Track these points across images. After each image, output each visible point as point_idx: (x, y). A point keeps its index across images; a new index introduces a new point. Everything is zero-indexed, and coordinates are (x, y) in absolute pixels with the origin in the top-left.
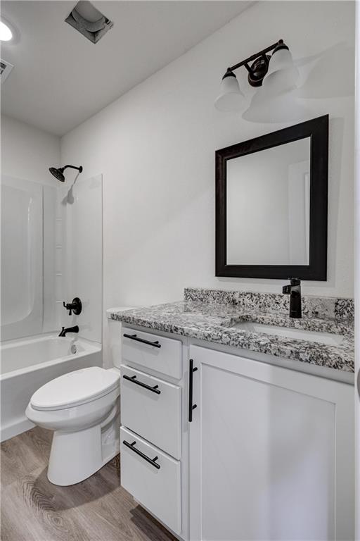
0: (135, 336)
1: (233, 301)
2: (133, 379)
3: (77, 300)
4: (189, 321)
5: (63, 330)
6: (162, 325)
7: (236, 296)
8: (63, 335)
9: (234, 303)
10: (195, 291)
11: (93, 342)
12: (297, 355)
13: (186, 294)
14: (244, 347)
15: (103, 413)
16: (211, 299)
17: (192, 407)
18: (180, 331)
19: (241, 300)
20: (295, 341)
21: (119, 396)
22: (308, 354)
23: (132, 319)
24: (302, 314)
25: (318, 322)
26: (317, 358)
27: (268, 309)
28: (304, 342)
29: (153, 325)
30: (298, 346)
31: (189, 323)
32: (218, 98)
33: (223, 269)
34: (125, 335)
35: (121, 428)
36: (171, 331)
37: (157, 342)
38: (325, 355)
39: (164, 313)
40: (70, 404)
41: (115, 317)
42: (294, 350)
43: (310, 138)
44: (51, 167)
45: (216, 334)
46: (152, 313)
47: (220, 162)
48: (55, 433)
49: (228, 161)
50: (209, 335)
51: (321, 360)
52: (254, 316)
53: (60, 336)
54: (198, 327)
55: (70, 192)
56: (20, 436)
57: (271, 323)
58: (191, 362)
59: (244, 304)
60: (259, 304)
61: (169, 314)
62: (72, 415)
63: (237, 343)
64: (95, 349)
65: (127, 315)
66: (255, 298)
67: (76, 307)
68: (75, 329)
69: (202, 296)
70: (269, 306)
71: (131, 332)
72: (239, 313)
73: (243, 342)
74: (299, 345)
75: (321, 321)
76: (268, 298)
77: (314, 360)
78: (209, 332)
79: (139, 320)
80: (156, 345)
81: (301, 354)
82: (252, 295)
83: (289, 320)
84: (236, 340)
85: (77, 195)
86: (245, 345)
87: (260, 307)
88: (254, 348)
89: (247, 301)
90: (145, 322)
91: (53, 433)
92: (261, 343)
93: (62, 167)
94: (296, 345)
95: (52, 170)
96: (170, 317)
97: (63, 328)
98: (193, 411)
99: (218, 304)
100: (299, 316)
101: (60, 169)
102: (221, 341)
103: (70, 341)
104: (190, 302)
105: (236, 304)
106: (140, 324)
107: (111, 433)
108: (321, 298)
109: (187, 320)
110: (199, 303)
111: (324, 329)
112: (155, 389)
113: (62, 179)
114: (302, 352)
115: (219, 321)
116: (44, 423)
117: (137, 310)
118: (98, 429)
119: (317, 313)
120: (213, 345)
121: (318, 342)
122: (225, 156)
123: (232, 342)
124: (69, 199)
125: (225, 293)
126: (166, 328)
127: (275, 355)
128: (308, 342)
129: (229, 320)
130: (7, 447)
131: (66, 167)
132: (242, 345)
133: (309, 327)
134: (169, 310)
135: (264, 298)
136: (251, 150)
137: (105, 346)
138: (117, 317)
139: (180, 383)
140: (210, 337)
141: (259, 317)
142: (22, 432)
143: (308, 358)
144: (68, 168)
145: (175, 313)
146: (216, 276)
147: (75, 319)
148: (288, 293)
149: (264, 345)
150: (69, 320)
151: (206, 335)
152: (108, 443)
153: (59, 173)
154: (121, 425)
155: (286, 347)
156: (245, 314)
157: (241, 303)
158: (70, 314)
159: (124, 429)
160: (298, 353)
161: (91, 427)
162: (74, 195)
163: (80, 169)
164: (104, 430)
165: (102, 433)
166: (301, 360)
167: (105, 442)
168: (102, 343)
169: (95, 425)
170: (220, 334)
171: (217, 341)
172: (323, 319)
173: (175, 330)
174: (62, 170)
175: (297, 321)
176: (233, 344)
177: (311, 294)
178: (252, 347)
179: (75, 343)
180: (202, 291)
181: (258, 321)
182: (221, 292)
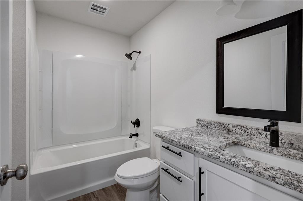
0: (168, 147)
1: (228, 129)
2: (166, 170)
3: (138, 120)
4: (199, 143)
5: (131, 135)
6: (183, 144)
7: (230, 127)
8: (131, 137)
9: (229, 131)
10: (203, 121)
11: (146, 142)
12: (274, 179)
13: (197, 122)
14: (234, 166)
15: (151, 183)
16: (213, 127)
17: (201, 194)
18: (193, 149)
19: (234, 129)
20: (273, 168)
21: (160, 175)
22: (282, 180)
23: (166, 138)
24: (280, 144)
25: (293, 152)
26: (290, 184)
27: (253, 137)
28: (279, 169)
29: (178, 143)
30: (274, 173)
31: (199, 144)
32: (218, 9)
33: (221, 109)
34: (163, 146)
35: (160, 195)
36: (188, 148)
37: (180, 153)
38: (296, 183)
39: (184, 135)
40: (134, 177)
41: (157, 135)
42: (271, 175)
43: (287, 26)
44: (125, 53)
45: (216, 155)
46: (177, 135)
47: (220, 45)
48: (127, 190)
49: (224, 44)
50: (212, 155)
51: (292, 186)
52: (243, 142)
53: (129, 138)
54: (204, 148)
55: (135, 65)
56: (112, 186)
57: (255, 148)
58: (200, 168)
59: (235, 132)
60: (246, 134)
61: (187, 136)
62: (136, 183)
63: (230, 163)
64: (147, 146)
65: (164, 135)
66: (243, 129)
67: (137, 123)
68: (137, 135)
69: (207, 125)
70: (254, 135)
71: (166, 145)
72: (232, 138)
73: (234, 163)
74: (276, 172)
75: (296, 152)
76: (253, 130)
77: (287, 185)
78: (212, 153)
79: (170, 139)
80: (179, 154)
81: (276, 179)
82: (242, 127)
83: (269, 148)
84: (229, 161)
85: (137, 66)
86: (235, 165)
87: (247, 135)
88: (242, 168)
89: (238, 130)
90: (173, 141)
91: (126, 190)
92: (247, 166)
93: (131, 53)
94: (273, 172)
95: (126, 55)
96: (188, 138)
97: (131, 134)
98: (201, 196)
99: (218, 130)
100: (277, 146)
101: (130, 54)
102: (219, 160)
103: (134, 140)
104: (200, 128)
105: (230, 131)
106: (171, 142)
107: (155, 194)
108: (296, 134)
109: (198, 141)
110: (206, 128)
111: (298, 158)
112: (179, 179)
113: (131, 58)
114: (277, 178)
115: (218, 144)
116: (122, 185)
117: (169, 132)
118: (148, 191)
119: (292, 144)
120: (214, 161)
121: (292, 171)
122: (222, 41)
123: (226, 162)
124: (134, 68)
125: (223, 124)
126: (185, 146)
127: (257, 175)
128: (283, 169)
129: (225, 144)
130: (106, 191)
131: (133, 52)
132: (233, 165)
133: (285, 155)
134: (187, 133)
135: (250, 130)
136: (240, 37)
137: (151, 146)
138: (158, 135)
139: (193, 178)
140: (212, 156)
141: (246, 143)
142: (112, 185)
143: (282, 183)
144: (134, 53)
145: (191, 136)
146: (217, 113)
147: (136, 130)
148: (269, 131)
149: (249, 168)
150: (134, 130)
151: (210, 155)
152: (153, 199)
153: (129, 56)
154: (160, 194)
155: (265, 172)
156: (236, 140)
157: (234, 131)
158: (134, 127)
159: (161, 196)
160: (274, 178)
161: (145, 190)
162: (136, 66)
163: (140, 52)
164: (151, 192)
165: (150, 193)
166: (277, 183)
167: (152, 199)
168: (150, 144)
169: (147, 189)
170: (219, 155)
171: (217, 159)
172: (297, 150)
173: (191, 148)
174: (131, 54)
175: (275, 149)
176: (227, 163)
177: (288, 130)
178: (240, 167)
179: (137, 142)
180: (208, 121)
181: (245, 146)
182: (220, 123)
